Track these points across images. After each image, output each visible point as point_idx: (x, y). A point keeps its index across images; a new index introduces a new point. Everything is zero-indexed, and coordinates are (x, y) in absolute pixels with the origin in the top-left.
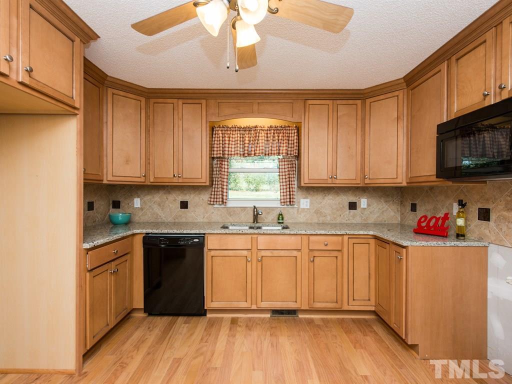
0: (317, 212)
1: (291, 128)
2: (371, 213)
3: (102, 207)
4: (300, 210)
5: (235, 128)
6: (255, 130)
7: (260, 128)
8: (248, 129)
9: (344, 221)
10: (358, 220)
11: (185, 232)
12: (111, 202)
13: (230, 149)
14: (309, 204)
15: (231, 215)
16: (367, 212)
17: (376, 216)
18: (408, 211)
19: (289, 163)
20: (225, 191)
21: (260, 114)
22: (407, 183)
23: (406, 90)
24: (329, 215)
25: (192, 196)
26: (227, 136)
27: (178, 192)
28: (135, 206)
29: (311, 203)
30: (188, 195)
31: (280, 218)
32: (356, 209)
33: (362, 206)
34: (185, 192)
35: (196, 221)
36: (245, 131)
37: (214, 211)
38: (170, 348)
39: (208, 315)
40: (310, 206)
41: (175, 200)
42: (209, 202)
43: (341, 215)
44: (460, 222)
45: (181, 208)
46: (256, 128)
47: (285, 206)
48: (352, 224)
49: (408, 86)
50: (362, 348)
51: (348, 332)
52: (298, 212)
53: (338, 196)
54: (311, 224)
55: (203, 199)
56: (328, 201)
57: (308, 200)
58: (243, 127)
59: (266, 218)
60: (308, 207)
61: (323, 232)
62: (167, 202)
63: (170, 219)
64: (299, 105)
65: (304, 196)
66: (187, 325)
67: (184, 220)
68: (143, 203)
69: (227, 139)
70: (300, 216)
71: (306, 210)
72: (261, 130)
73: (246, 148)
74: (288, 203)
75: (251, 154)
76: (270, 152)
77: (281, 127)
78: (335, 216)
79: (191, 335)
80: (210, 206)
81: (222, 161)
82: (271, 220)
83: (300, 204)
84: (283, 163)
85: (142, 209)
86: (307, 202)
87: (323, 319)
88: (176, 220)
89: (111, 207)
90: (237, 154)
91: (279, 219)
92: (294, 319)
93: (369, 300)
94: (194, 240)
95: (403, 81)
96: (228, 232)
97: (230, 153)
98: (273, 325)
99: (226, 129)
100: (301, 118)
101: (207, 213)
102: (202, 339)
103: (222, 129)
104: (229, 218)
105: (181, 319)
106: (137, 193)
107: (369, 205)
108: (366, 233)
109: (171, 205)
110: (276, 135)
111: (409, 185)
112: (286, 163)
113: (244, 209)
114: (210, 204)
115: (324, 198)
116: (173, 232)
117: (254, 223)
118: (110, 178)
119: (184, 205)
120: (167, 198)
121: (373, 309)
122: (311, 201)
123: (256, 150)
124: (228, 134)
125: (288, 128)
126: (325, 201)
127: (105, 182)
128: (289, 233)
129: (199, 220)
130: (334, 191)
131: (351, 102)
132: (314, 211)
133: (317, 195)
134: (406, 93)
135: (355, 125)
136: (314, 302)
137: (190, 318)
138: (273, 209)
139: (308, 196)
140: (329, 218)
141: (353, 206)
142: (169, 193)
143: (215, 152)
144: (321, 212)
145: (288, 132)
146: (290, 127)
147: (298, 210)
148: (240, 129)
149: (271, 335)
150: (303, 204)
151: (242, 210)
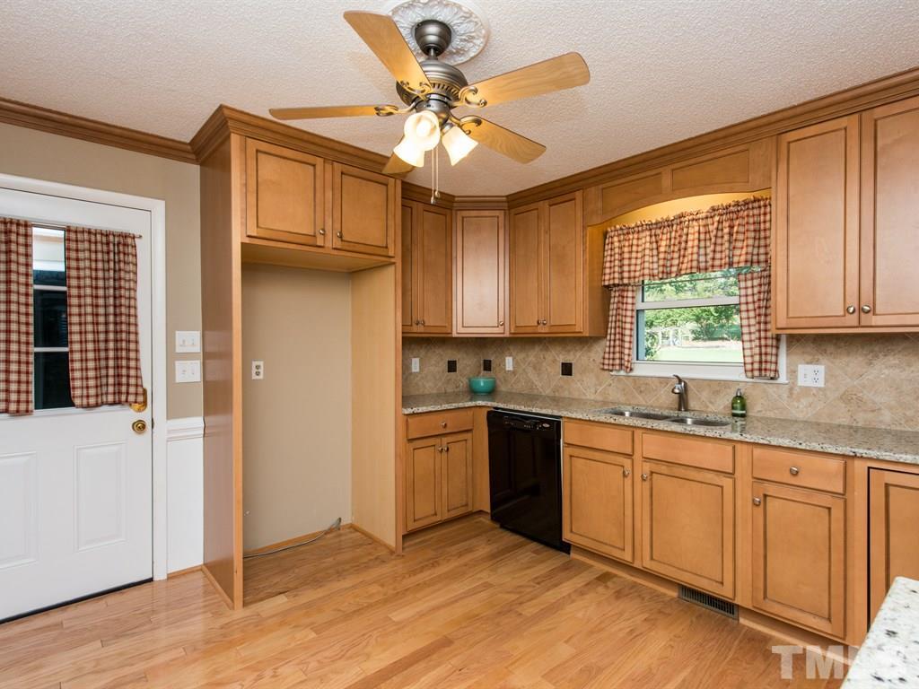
0: (850, 398)
1: (761, 202)
3: (468, 368)
4: (796, 392)
5: (642, 226)
6: (681, 222)
7: (691, 217)
8: (666, 224)
12: (482, 362)
13: (633, 268)
14: (821, 376)
15: (641, 392)
20: (627, 345)
21: (680, 191)
25: (578, 354)
26: (627, 244)
27: (558, 348)
28: (507, 369)
29: (829, 376)
30: (572, 353)
31: (738, 406)
34: (569, 348)
35: (584, 397)
36: (660, 228)
37: (611, 382)
38: (491, 570)
39: (573, 555)
40: (826, 381)
41: (554, 361)
42: (602, 366)
45: (563, 374)
46: (683, 219)
52: (791, 394)
55: (594, 360)
56: (887, 371)
57: (821, 368)
58: (655, 222)
59: (711, 402)
60: (821, 384)
62: (544, 364)
63: (548, 392)
65: (809, 358)
66: (534, 555)
67: (566, 394)
68: (516, 364)
69: (627, 249)
70: (795, 404)
71: (814, 391)
72: (693, 220)
73: (662, 262)
76: (710, 263)
77: (738, 205)
79: (528, 568)
80: (604, 373)
81: (623, 291)
82: (722, 407)
83: (796, 377)
84: (747, 284)
85: (514, 373)
86: (816, 372)
88: (557, 394)
89: (482, 368)
94: (544, 425)
97: (632, 274)
99: (625, 231)
100: (770, 178)
101: (600, 385)
102: (536, 578)
103: (619, 232)
104: (637, 395)
105: (534, 545)
106: (509, 349)
109: (549, 370)
110: (725, 224)
112: (755, 282)
114: (603, 369)
117: (680, 409)
118: (461, 330)
119: (567, 369)
120: (544, 358)
122: (828, 369)
123: (682, 263)
125: (756, 205)
126: (874, 371)
127: (455, 335)
129: (588, 397)
132: (837, 395)
133: (848, 354)
136: (765, 597)
137: (546, 548)
139: (820, 357)
142: (547, 349)
143: (607, 277)
145: (756, 212)
146: (759, 200)
147: (791, 389)
148: (650, 227)
150: (805, 376)
151: (661, 383)
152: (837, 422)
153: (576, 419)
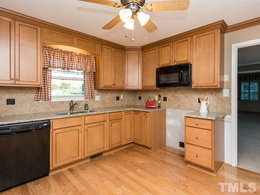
0: (104, 102)
1: (92, 57)
2: (124, 101)
5: (58, 50)
6: (71, 54)
7: (75, 54)
8: (67, 53)
9: (115, 106)
10: (120, 105)
11: (35, 120)
14: (99, 98)
16: (123, 101)
17: (126, 102)
18: (137, 100)
19: (90, 76)
20: (49, 91)
21: (78, 46)
22: (142, 88)
23: (141, 52)
24: (109, 103)
25: (19, 95)
26: (52, 54)
27: (4, 92)
29: (101, 98)
30: (14, 94)
32: (119, 100)
33: (121, 99)
34: (12, 92)
36: (65, 53)
37: (39, 105)
39: (51, 174)
41: (1, 98)
42: (36, 99)
43: (113, 103)
44: (159, 102)
45: (8, 104)
46: (72, 53)
47: (88, 100)
48: (118, 107)
49: (142, 50)
50: (135, 156)
51: (127, 153)
52: (94, 103)
53: (112, 94)
54: (101, 108)
55: (29, 97)
56: (108, 96)
58: (64, 51)
60: (99, 100)
61: (115, 111)
64: (98, 46)
65: (97, 94)
67: (11, 114)
69: (52, 56)
70: (95, 105)
71: (98, 101)
73: (66, 65)
74: (91, 98)
75: (69, 69)
77: (87, 55)
78: (111, 104)
80: (36, 102)
81: (47, 71)
83: (95, 98)
84: (87, 76)
87: (114, 153)
90: (60, 67)
91: (85, 107)
92: (102, 157)
93: (131, 138)
94: (44, 125)
95: (140, 47)
96: (67, 117)
98: (95, 163)
99: (51, 50)
100: (100, 53)
101: (33, 107)
103: (48, 49)
107: (124, 98)
108: (130, 109)
110: (84, 59)
111: (142, 89)
112: (88, 76)
113: (62, 102)
115: (106, 95)
116: (24, 122)
117: (70, 110)
119: (11, 102)
121: (132, 142)
122: (100, 96)
123: (72, 66)
124: (53, 53)
125: (90, 57)
126: (107, 96)
128: (101, 113)
129: (26, 113)
130: (110, 91)
131: (121, 51)
132: (102, 102)
134: (141, 53)
135: (122, 61)
136: (112, 145)
138: (80, 102)
139: (99, 94)
140: (108, 105)
141: (118, 98)
144: (105, 102)
145: (90, 59)
148: (61, 51)
149: (97, 167)
150: (97, 98)
151: (61, 103)
152: (102, 107)
153: (60, 118)
